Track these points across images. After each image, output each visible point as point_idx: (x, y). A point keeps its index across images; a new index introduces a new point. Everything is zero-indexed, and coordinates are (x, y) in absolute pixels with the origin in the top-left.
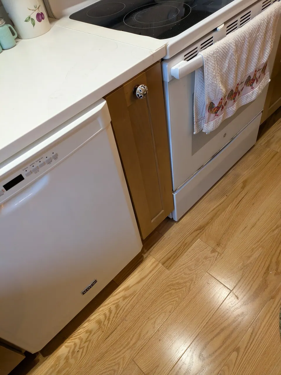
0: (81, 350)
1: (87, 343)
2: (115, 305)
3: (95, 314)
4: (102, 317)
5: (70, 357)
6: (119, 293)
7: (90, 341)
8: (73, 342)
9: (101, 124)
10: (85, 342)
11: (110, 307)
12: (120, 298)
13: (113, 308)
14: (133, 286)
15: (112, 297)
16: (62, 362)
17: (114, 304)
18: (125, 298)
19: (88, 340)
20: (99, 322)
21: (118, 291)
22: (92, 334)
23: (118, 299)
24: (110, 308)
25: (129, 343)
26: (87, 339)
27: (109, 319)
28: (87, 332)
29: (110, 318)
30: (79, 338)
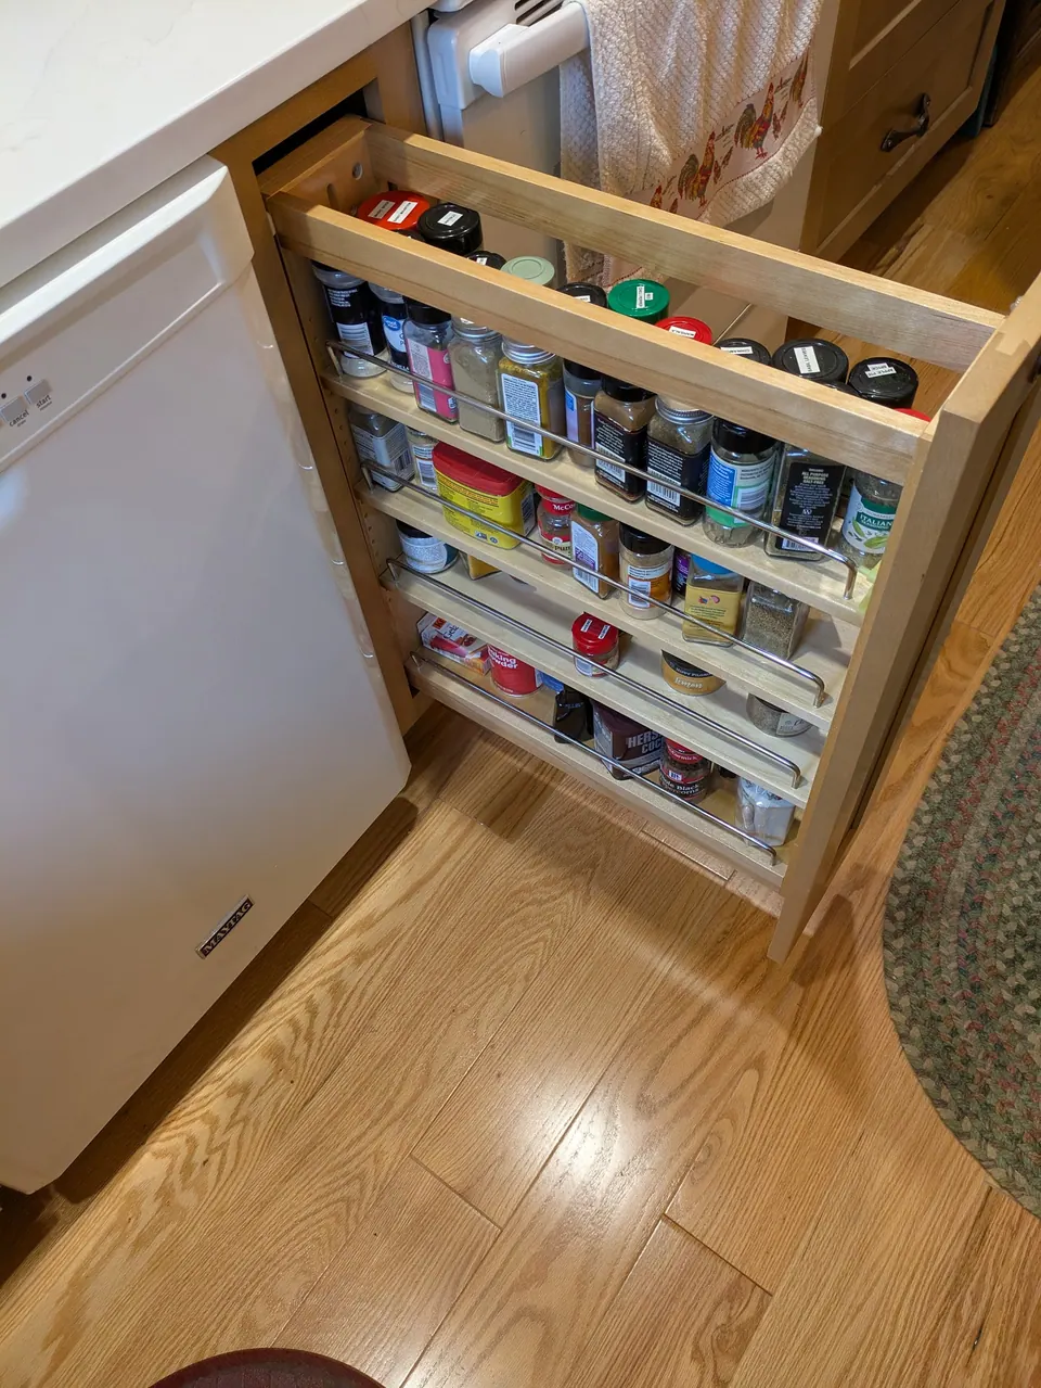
0: (216, 1158)
1: (236, 1130)
2: (327, 986)
3: (256, 1026)
4: (282, 1034)
5: (178, 1186)
6: (338, 942)
7: (246, 1120)
8: (182, 1134)
9: (215, 265)
10: (229, 1127)
11: (312, 996)
12: (346, 958)
13: (320, 995)
14: (387, 912)
15: (313, 959)
16: (149, 1208)
17: (322, 984)
18: (360, 956)
19: (238, 1117)
20: (275, 1053)
21: (334, 937)
22: (250, 1099)
23: (335, 965)
24: (310, 1001)
26: (235, 1114)
27: (309, 1038)
28: (230, 1092)
29: (314, 1030)
30: (203, 1117)
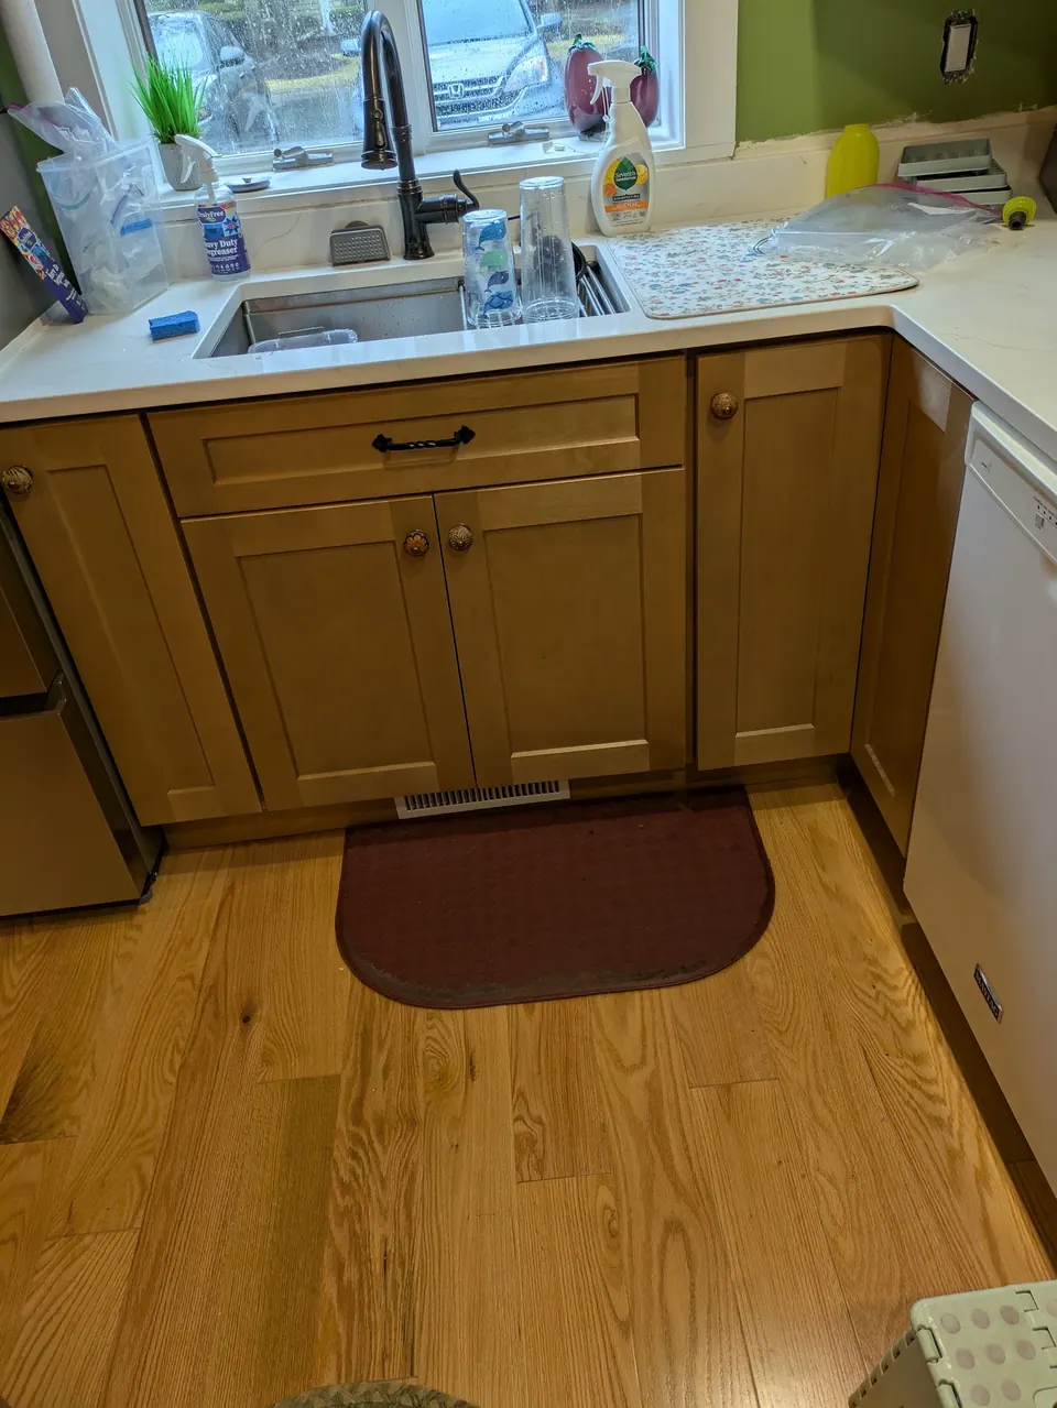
0: (872, 993)
1: (881, 1012)
2: (946, 1120)
3: (949, 1062)
4: (930, 1071)
5: (872, 969)
6: (980, 1150)
7: (884, 1019)
8: (904, 985)
10: (886, 1010)
11: (946, 1105)
12: (961, 1145)
13: (944, 1111)
14: (983, 1202)
15: (979, 1126)
16: (870, 950)
17: (951, 1118)
18: (954, 1156)
19: (889, 1016)
20: (918, 1059)
21: (989, 1154)
22: (896, 1028)
23: (960, 1136)
24: (943, 1101)
25: (821, 1091)
26: (892, 1016)
27: (913, 1084)
28: (911, 1024)
29: (915, 1090)
30: (907, 1001)
